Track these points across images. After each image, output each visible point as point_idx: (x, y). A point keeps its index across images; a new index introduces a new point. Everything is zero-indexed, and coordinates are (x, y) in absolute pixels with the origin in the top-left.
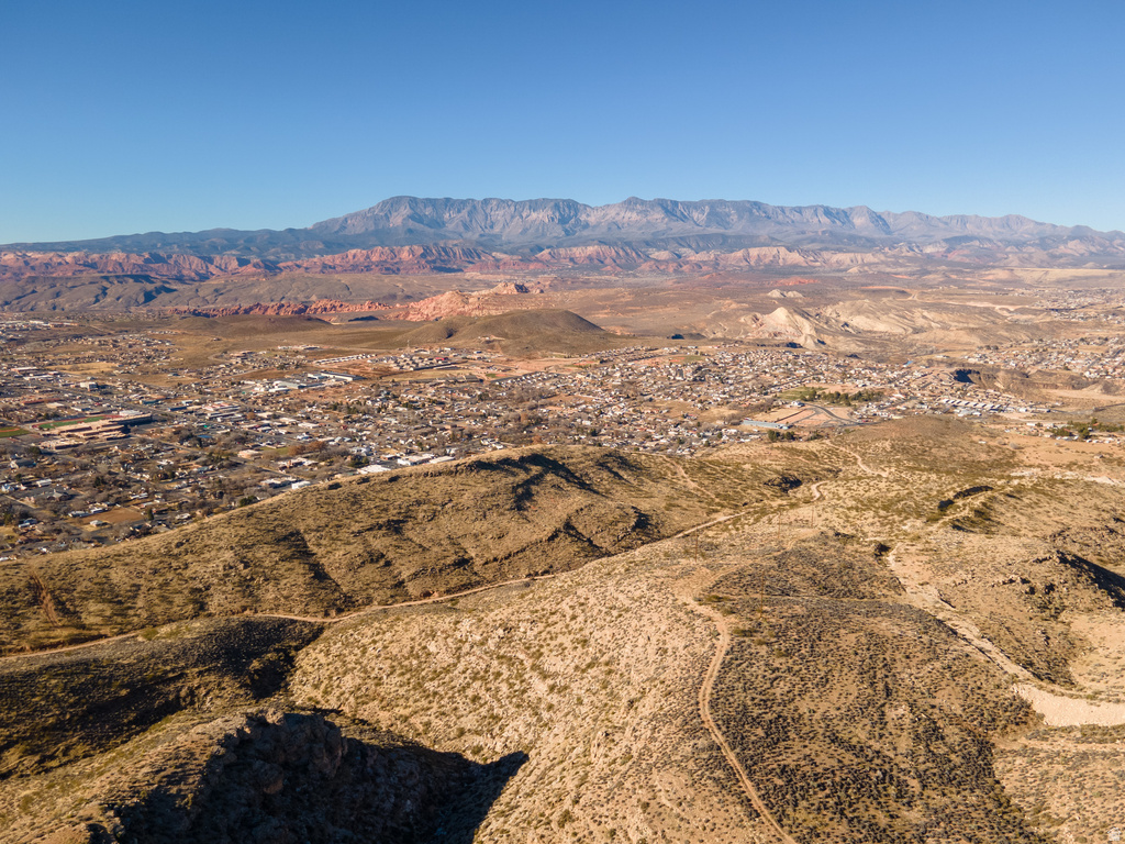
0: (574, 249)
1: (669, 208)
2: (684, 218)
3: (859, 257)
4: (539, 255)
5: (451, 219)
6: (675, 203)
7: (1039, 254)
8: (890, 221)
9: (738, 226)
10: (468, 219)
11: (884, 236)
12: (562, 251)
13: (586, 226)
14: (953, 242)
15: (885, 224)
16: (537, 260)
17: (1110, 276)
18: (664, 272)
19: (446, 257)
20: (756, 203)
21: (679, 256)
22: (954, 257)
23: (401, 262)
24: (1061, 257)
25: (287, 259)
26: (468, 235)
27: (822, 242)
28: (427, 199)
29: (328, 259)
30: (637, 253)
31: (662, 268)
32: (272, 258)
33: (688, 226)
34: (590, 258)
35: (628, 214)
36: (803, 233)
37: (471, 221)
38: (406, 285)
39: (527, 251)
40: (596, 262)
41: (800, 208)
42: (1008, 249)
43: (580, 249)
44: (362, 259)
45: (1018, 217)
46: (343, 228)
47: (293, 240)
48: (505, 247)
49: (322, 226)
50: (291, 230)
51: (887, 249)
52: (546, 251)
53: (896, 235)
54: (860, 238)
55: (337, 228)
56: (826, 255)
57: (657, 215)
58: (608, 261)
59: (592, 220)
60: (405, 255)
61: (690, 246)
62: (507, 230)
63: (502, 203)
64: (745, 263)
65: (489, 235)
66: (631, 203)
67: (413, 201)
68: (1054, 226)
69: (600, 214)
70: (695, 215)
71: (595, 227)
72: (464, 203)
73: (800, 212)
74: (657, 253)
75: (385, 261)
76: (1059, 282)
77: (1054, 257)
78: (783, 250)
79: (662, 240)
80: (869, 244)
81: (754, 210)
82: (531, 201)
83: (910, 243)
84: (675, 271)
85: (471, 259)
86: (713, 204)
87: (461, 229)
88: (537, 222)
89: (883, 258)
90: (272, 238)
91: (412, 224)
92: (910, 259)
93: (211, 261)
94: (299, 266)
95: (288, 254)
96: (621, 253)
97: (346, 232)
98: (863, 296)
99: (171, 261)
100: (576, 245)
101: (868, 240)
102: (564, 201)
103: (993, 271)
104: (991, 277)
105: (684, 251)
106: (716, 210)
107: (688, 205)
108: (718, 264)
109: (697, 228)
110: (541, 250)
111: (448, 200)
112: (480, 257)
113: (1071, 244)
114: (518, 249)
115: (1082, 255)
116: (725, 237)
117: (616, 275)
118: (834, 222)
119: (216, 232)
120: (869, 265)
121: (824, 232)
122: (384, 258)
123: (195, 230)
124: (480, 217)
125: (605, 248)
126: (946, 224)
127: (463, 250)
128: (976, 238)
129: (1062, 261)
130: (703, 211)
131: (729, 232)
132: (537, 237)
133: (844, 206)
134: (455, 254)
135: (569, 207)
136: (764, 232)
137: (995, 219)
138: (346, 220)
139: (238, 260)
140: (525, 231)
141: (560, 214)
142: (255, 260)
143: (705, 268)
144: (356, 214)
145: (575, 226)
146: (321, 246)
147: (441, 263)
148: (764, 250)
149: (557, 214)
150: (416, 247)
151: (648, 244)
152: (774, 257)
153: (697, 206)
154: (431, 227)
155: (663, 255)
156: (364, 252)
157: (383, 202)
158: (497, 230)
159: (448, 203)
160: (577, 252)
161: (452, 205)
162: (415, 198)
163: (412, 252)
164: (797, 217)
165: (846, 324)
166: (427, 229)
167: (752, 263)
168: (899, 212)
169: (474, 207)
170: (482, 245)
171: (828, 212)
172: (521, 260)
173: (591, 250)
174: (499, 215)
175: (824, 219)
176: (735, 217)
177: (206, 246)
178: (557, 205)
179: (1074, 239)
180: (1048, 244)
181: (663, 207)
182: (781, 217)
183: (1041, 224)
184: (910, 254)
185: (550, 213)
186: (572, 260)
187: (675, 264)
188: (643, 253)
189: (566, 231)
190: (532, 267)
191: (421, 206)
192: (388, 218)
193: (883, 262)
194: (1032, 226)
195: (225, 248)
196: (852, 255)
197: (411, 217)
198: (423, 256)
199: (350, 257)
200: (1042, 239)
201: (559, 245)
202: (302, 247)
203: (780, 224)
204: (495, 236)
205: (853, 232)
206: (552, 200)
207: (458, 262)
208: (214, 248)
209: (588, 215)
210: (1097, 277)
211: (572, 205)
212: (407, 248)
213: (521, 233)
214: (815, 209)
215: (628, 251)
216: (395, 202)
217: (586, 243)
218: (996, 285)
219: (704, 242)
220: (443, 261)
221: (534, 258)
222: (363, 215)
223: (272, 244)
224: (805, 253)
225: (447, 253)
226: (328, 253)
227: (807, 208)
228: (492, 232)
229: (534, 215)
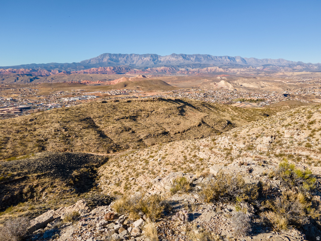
0: (157, 68)
1: (184, 57)
2: (188, 59)
3: (239, 70)
4: (147, 70)
5: (121, 59)
6: (186, 55)
7: (289, 69)
8: (246, 60)
9: (204, 62)
10: (126, 60)
11: (245, 64)
12: (154, 68)
13: (160, 62)
14: (265, 66)
15: (245, 61)
16: (147, 71)
18: (184, 74)
19: (120, 70)
20: (209, 55)
21: (188, 70)
22: (265, 70)
23: (107, 71)
24: (296, 69)
25: (73, 71)
26: (126, 64)
27: (228, 66)
28: (114, 54)
29: (85, 71)
30: (175, 69)
31: (183, 73)
32: (69, 70)
33: (190, 61)
34: (162, 70)
35: (172, 58)
36: (223, 63)
37: (127, 60)
38: (109, 77)
39: (144, 68)
40: (164, 71)
41: (221, 57)
42: (280, 68)
43: (159, 68)
44: (95, 71)
45: (282, 59)
46: (90, 62)
47: (75, 66)
48: (137, 68)
49: (83, 62)
50: (74, 63)
51: (246, 68)
52: (149, 68)
53: (248, 64)
54: (239, 65)
55: (88, 62)
56: (230, 69)
57: (181, 59)
58: (167, 71)
59: (162, 60)
60: (108, 69)
61: (190, 67)
62: (138, 63)
63: (136, 55)
64: (207, 71)
65: (132, 64)
66: (173, 55)
67: (110, 55)
68: (292, 62)
69: (164, 58)
70: (192, 58)
71: (163, 62)
72: (125, 55)
73: (221, 58)
74: (181, 69)
75: (102, 71)
77: (294, 70)
78: (218, 68)
79: (183, 65)
80: (241, 66)
81: (208, 57)
82: (144, 55)
83: (253, 66)
84: (187, 74)
85: (127, 71)
86: (197, 55)
87: (124, 63)
88: (146, 61)
89: (246, 70)
90: (69, 65)
92: (254, 70)
93: (51, 71)
94: (77, 73)
95: (73, 69)
96: (171, 69)
97: (90, 64)
99: (38, 71)
100: (158, 67)
101: (241, 65)
102: (154, 54)
105: (189, 68)
106: (197, 57)
107: (190, 56)
108: (199, 72)
109: (192, 62)
110: (148, 68)
111: (120, 54)
112: (130, 70)
113: (298, 66)
114: (141, 68)
115: (301, 69)
116: (200, 65)
117: (170, 75)
118: (231, 61)
119: (52, 64)
120: (242, 72)
121: (228, 63)
122: (102, 70)
123: (45, 63)
124: (129, 59)
125: (166, 67)
126: (262, 61)
127: (125, 68)
128: (271, 65)
129: (296, 70)
130: (194, 57)
131: (202, 63)
132: (146, 65)
133: (233, 56)
134: (123, 69)
135: (155, 57)
136: (211, 63)
137: (276, 60)
138: (90, 60)
139: (58, 71)
140: (143, 63)
141: (153, 58)
142: (63, 71)
143: (195, 73)
144: (93, 58)
145: (157, 62)
146: (83, 67)
147: (119, 72)
148: (212, 68)
151: (178, 66)
152: (215, 70)
153: (192, 56)
154: (115, 62)
155: (183, 69)
156: (96, 68)
157: (101, 55)
158: (134, 63)
160: (158, 68)
161: (121, 56)
162: (110, 54)
163: (110, 68)
164: (220, 59)
166: (115, 63)
167: (209, 71)
168: (249, 58)
169: (128, 56)
170: (130, 67)
171: (229, 58)
172: (142, 71)
173: (162, 68)
174: (135, 59)
175: (228, 60)
176: (203, 59)
177: (49, 67)
178: (152, 56)
179: (298, 65)
180: (291, 66)
181: (182, 56)
182: (216, 59)
183: (289, 61)
184: (253, 69)
185: (150, 58)
186: (157, 71)
187: (187, 72)
188: (177, 69)
189: (155, 63)
190: (145, 73)
191: (112, 56)
192: (103, 60)
193: (246, 71)
194: (286, 62)
195: (54, 68)
196: (237, 69)
197: (110, 59)
198: (113, 70)
199: (92, 70)
200: (290, 65)
201: (153, 67)
202: (77, 68)
203: (215, 61)
204: (134, 65)
205: (236, 63)
206: (150, 54)
207: (124, 71)
208: (51, 68)
209: (161, 59)
210: (308, 74)
211: (156, 56)
212: (109, 67)
213: (142, 64)
214: (225, 57)
215: (173, 68)
216: (105, 55)
217: (161, 66)
219: (195, 66)
220: (119, 71)
221: (146, 70)
222: (95, 59)
223: (69, 67)
224: (224, 69)
225: (120, 69)
226: (85, 69)
227: (223, 56)
228: (133, 63)
229: (145, 59)
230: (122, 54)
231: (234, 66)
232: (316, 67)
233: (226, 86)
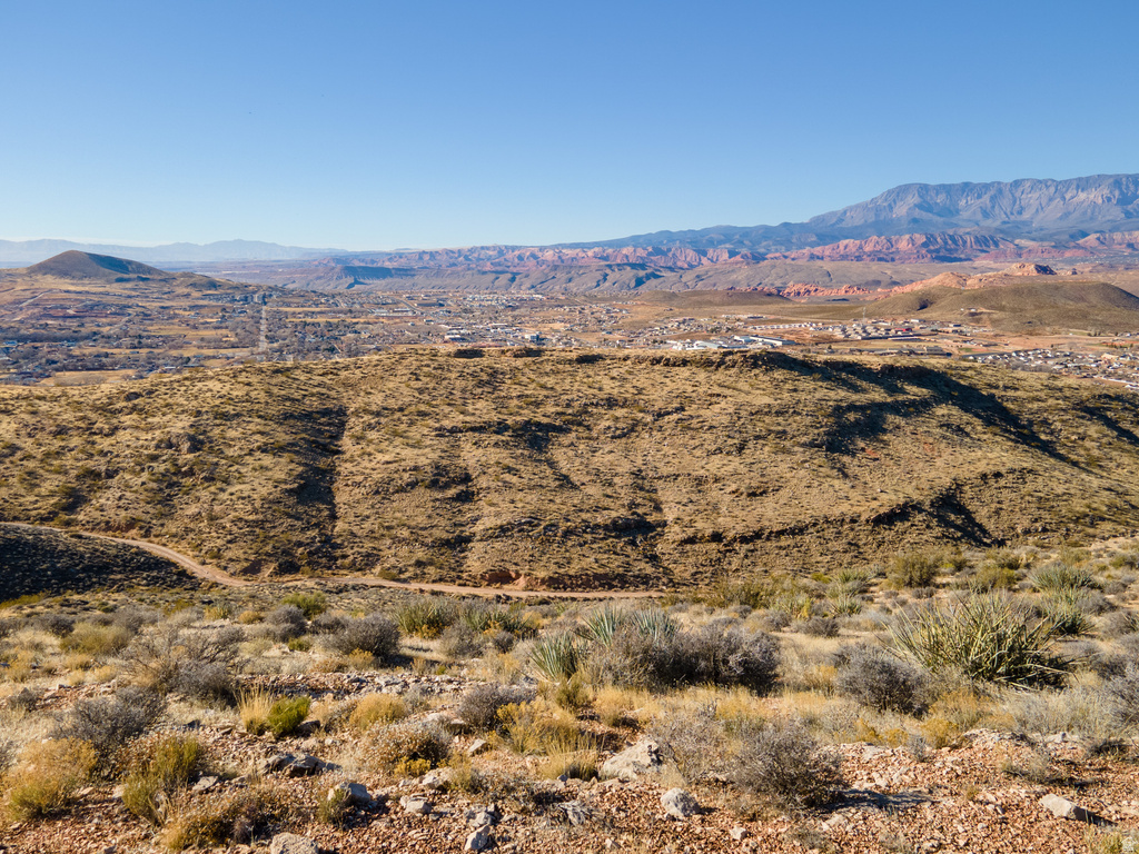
4: (1081, 241)
5: (967, 205)
10: (989, 205)
12: (1117, 236)
16: (1078, 247)
19: (953, 246)
23: (898, 252)
25: (777, 251)
26: (989, 223)
28: (940, 186)
29: (817, 250)
32: (762, 250)
37: (993, 207)
38: (897, 272)
39: (1066, 237)
44: (854, 250)
46: (841, 220)
47: (787, 235)
48: (1034, 234)
49: (819, 220)
50: (786, 225)
52: (1092, 238)
55: (835, 220)
60: (903, 244)
62: (1041, 215)
63: (1038, 184)
65: (1014, 222)
67: (923, 189)
72: (986, 187)
75: (880, 251)
82: (1080, 179)
85: (984, 248)
87: (979, 216)
88: (1086, 204)
90: (767, 233)
91: (917, 213)
93: (705, 254)
94: (786, 257)
95: (778, 247)
97: (843, 225)
99: (670, 255)
102: (1128, 176)
110: (1084, 234)
111: (967, 184)
112: (996, 244)
114: (1051, 235)
119: (716, 229)
122: (878, 248)
123: (697, 228)
124: (1006, 202)
127: (976, 238)
132: (1082, 222)
134: (965, 242)
138: (845, 212)
139: (729, 252)
140: (1066, 215)
141: (1122, 193)
142: (744, 251)
144: (857, 206)
146: (814, 239)
147: (946, 252)
149: (1117, 193)
150: (917, 236)
154: (941, 216)
156: (858, 242)
157: (889, 191)
158: (1026, 216)
159: (966, 188)
161: (971, 190)
162: (926, 185)
163: (912, 241)
166: (938, 218)
169: (1000, 191)
170: (1002, 232)
172: (1054, 247)
174: (1032, 199)
177: (701, 242)
178: (1117, 182)
185: (1106, 192)
190: (1068, 254)
191: (933, 193)
192: (890, 207)
195: (720, 242)
197: (919, 206)
198: (925, 245)
199: (842, 248)
201: (1115, 229)
202: (794, 240)
204: (1024, 223)
206: (1111, 176)
207: (968, 251)
208: (711, 243)
212: (907, 236)
213: (1061, 218)
216: (903, 190)
220: (950, 251)
221: (1072, 244)
222: (864, 207)
223: (766, 238)
225: (955, 242)
226: (819, 245)
228: (1020, 218)
229: (1082, 196)
230: (975, 182)
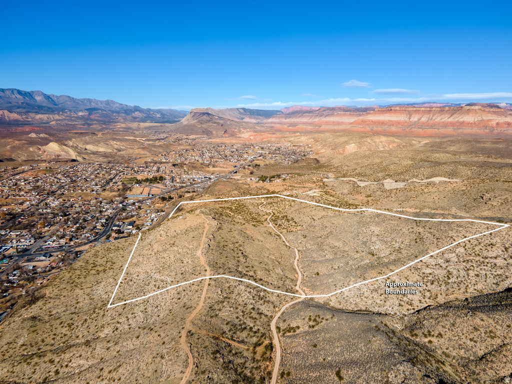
3: (51, 116)
8: (55, 99)
11: (55, 106)
14: (90, 111)
15: (53, 100)
17: (161, 126)
22: (93, 117)
27: (25, 108)
36: (10, 103)
41: (3, 89)
51: (61, 113)
53: (61, 106)
54: (44, 107)
56: (31, 115)
73: (3, 92)
76: (146, 128)
77: (133, 118)
78: (6, 112)
80: (51, 110)
89: (64, 117)
98: (76, 136)
103: (118, 124)
104: (119, 126)
113: (136, 113)
115: (142, 118)
118: (25, 98)
120: (59, 120)
121: (22, 103)
126: (82, 102)
128: (99, 109)
129: (137, 119)
133: (28, 90)
137: (103, 101)
164: (2, 94)
165: (86, 149)
168: (59, 95)
171: (19, 92)
175: (18, 96)
179: (136, 111)
180: (128, 112)
183: (122, 104)
184: (75, 116)
193: (65, 120)
194: (118, 105)
196: (47, 115)
200: (125, 111)
205: (38, 104)
210: (157, 126)
214: (12, 91)
218: (125, 130)
224: (18, 113)
227: (7, 89)
231: (36, 109)
232: (158, 116)
233: (63, 153)
